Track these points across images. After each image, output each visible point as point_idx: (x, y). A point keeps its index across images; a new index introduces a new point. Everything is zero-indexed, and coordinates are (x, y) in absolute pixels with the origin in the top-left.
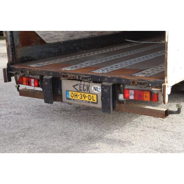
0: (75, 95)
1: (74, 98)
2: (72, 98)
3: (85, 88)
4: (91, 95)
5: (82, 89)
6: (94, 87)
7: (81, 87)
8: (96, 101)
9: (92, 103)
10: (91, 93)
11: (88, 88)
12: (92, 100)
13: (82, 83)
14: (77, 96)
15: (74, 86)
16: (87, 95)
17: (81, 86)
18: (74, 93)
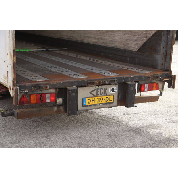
0: (92, 101)
1: (91, 103)
2: (88, 104)
3: (102, 91)
4: (109, 97)
5: (99, 93)
6: (111, 89)
7: (98, 92)
8: (112, 101)
9: (109, 103)
10: (107, 95)
11: (105, 91)
12: (109, 101)
13: (100, 87)
14: (94, 101)
15: (91, 93)
16: (104, 97)
17: (98, 90)
18: (91, 99)
